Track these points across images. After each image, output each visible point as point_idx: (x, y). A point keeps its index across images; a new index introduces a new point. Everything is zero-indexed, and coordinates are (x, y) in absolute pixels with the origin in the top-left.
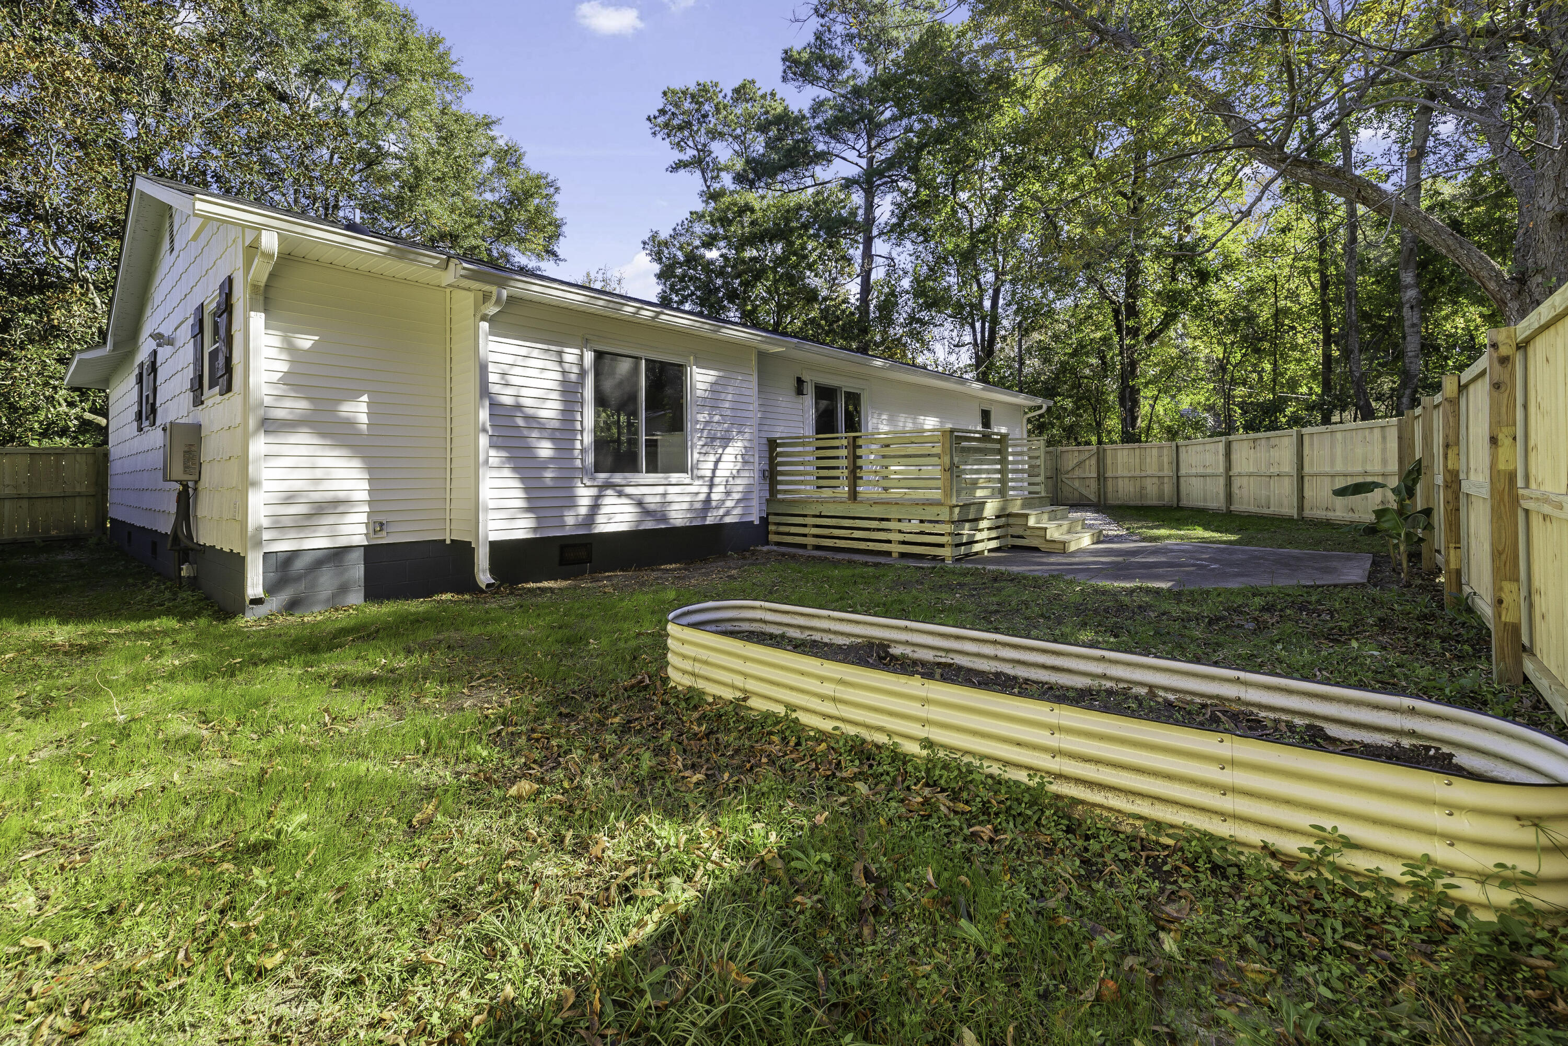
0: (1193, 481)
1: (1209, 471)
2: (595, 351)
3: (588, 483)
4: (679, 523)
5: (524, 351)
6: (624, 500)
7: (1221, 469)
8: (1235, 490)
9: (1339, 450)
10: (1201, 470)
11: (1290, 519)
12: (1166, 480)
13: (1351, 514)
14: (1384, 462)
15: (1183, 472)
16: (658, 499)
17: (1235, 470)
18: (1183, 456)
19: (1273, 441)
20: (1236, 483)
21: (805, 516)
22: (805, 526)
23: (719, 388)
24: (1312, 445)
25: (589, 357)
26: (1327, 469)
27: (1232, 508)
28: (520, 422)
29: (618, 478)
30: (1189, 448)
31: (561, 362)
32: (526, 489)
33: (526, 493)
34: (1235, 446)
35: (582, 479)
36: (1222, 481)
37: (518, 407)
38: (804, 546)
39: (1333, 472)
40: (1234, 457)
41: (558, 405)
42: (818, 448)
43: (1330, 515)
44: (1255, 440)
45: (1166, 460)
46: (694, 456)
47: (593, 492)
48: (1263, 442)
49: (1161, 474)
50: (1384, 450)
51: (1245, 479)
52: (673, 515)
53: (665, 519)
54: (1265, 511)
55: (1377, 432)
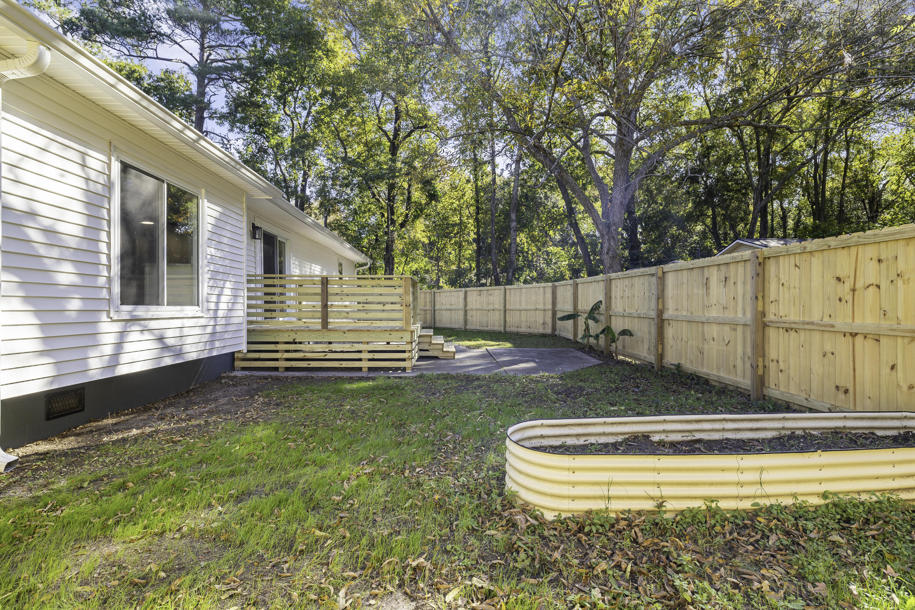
0: (444, 313)
1: (453, 307)
2: (122, 162)
3: (115, 318)
4: (193, 356)
5: (41, 141)
6: (147, 336)
7: (461, 306)
8: (469, 317)
9: (523, 298)
10: (449, 307)
11: (500, 333)
12: (428, 312)
13: (529, 329)
14: (544, 304)
15: (437, 307)
16: (177, 333)
17: (469, 307)
18: (437, 298)
19: (490, 292)
20: (469, 314)
21: (277, 343)
22: (277, 351)
23: (221, 224)
24: (510, 294)
25: (116, 167)
26: (518, 307)
27: (467, 327)
28: (35, 235)
29: (141, 311)
30: (441, 294)
31: (84, 166)
32: (42, 326)
33: (43, 331)
34: (469, 294)
35: (108, 312)
36: (462, 313)
37: (32, 214)
38: (276, 369)
39: (521, 308)
40: (469, 299)
41: (81, 220)
42: (266, 286)
43: (520, 330)
44: (480, 291)
45: (428, 300)
46: (204, 289)
47: (117, 327)
48: (485, 292)
49: (425, 308)
50: (544, 298)
51: (475, 312)
52: (187, 349)
53: (179, 354)
54: (486, 328)
55: (541, 289)
